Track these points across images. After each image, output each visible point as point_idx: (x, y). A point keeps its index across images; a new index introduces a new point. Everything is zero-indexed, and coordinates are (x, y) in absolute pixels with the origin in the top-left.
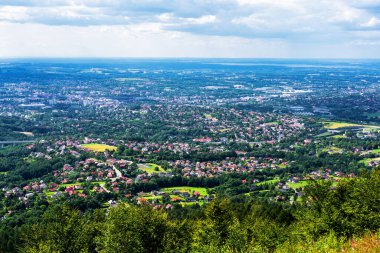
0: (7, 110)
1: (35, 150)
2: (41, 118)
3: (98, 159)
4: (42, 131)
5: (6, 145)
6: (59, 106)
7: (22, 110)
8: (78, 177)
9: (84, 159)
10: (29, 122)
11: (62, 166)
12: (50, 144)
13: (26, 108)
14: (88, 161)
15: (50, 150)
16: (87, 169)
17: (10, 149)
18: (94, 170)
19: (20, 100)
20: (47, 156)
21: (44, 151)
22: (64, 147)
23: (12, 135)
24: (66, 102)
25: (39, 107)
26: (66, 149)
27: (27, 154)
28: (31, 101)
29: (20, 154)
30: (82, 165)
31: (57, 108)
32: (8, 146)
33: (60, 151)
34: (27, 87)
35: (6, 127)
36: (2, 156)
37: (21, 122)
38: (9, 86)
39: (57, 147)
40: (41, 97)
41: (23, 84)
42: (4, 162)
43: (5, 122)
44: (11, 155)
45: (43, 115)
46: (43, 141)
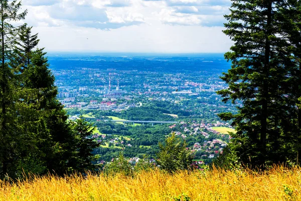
0: (162, 96)
1: (174, 130)
2: (187, 103)
3: (223, 140)
4: (186, 114)
5: (155, 124)
6: (203, 94)
7: (173, 97)
8: (203, 154)
9: (211, 139)
10: (177, 106)
11: (193, 144)
12: (188, 126)
13: (176, 95)
14: (214, 141)
15: (186, 130)
16: (212, 148)
17: (157, 127)
18: (217, 149)
19: (173, 88)
20: (183, 135)
21: (182, 131)
22: (197, 129)
23: (161, 116)
24: (210, 90)
25: (187, 94)
26: (199, 130)
27: (168, 133)
28: (183, 89)
29: (164, 132)
30: (209, 145)
31: (201, 96)
32: (156, 125)
33: (194, 132)
34: (180, 77)
35: (157, 109)
36: (150, 133)
37: (171, 106)
38: (167, 76)
39: (192, 128)
40: (191, 86)
41: (178, 75)
42: (150, 138)
43: (158, 105)
44: (157, 132)
45: (189, 101)
46: (183, 123)
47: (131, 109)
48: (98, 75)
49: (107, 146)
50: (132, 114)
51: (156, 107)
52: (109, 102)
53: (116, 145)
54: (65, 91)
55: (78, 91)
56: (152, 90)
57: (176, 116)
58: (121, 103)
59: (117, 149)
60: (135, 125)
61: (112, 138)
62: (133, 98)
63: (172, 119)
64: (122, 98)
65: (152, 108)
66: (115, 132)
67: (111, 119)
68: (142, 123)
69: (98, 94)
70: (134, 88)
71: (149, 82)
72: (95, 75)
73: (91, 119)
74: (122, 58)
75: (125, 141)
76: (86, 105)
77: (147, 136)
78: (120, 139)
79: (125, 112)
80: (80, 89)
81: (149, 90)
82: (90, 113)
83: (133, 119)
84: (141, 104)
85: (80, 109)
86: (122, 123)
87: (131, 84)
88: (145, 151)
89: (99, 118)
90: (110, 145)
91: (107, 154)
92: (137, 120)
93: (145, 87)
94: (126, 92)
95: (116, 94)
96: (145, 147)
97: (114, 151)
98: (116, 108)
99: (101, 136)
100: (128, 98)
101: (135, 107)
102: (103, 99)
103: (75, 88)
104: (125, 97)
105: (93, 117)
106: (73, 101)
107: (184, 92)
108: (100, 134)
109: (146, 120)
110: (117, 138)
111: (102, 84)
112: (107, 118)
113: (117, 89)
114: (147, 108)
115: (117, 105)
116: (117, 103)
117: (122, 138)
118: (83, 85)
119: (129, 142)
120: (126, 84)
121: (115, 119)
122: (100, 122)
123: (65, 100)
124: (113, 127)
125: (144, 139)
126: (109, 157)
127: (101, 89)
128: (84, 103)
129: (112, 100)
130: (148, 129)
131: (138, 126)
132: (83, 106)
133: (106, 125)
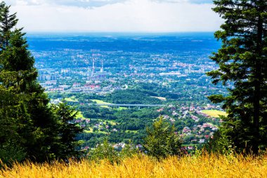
0: (149, 78)
1: (162, 113)
2: (176, 86)
3: (214, 124)
4: (174, 97)
5: (142, 107)
6: (192, 76)
7: (161, 79)
8: (192, 138)
9: (201, 123)
10: (165, 89)
11: (182, 129)
12: (176, 109)
13: (164, 76)
14: (205, 125)
15: (175, 113)
16: (203, 132)
17: (144, 111)
18: (208, 134)
19: (161, 69)
20: (171, 119)
21: (170, 114)
22: (186, 112)
23: (148, 99)
24: (199, 71)
25: (176, 76)
26: (188, 114)
27: (155, 117)
28: (171, 70)
29: (151, 116)
30: (199, 129)
31: (190, 77)
32: (144, 108)
33: (183, 115)
34: (168, 58)
35: (144, 92)
36: (137, 117)
37: (158, 88)
38: (154, 57)
39: (181, 111)
40: (179, 67)
41: (166, 55)
42: (137, 122)
43: (145, 88)
44: (144, 116)
45: (177, 83)
46: (171, 106)
47: (116, 92)
48: (81, 56)
49: (91, 131)
50: (118, 98)
51: (143, 90)
52: (93, 84)
53: (101, 130)
54: (47, 73)
55: (60, 73)
56: (138, 72)
57: (164, 98)
58: (106, 86)
59: (102, 134)
60: (121, 108)
61: (96, 123)
62: (118, 80)
63: (160, 102)
64: (106, 80)
65: (138, 90)
66: (99, 116)
67: (95, 102)
68: (128, 107)
69: (81, 77)
70: (120, 70)
71: (136, 63)
72: (78, 56)
73: (74, 103)
74: (106, 38)
75: (110, 125)
76: (69, 88)
77: (133, 120)
78: (105, 123)
79: (110, 96)
80: (62, 72)
81: (135, 72)
82: (73, 97)
83: (118, 103)
84: (127, 87)
85: (62, 93)
86: (106, 107)
87: (116, 65)
88: (131, 136)
89: (82, 102)
90: (95, 130)
91: (92, 140)
92: (123, 103)
93: (131, 68)
94: (111, 74)
95: (100, 76)
96: (131, 132)
97: (99, 136)
98: (100, 91)
99: (84, 121)
100: (113, 81)
101: (120, 90)
102: (87, 82)
103: (57, 70)
104: (110, 80)
105: (76, 100)
106: (55, 84)
107: (172, 73)
108: (84, 118)
109: (132, 103)
110: (102, 123)
111: (85, 66)
112: (91, 102)
113: (102, 71)
114: (133, 91)
115: (102, 88)
116: (101, 85)
117: (107, 122)
118: (65, 67)
119: (115, 127)
120: (111, 66)
121: (99, 102)
122: (84, 105)
123: (47, 82)
124: (97, 111)
125: (130, 124)
126: (94, 142)
127: (84, 71)
128: (67, 86)
129: (96, 82)
130: (134, 113)
131: (124, 110)
132: (65, 89)
133: (90, 109)
